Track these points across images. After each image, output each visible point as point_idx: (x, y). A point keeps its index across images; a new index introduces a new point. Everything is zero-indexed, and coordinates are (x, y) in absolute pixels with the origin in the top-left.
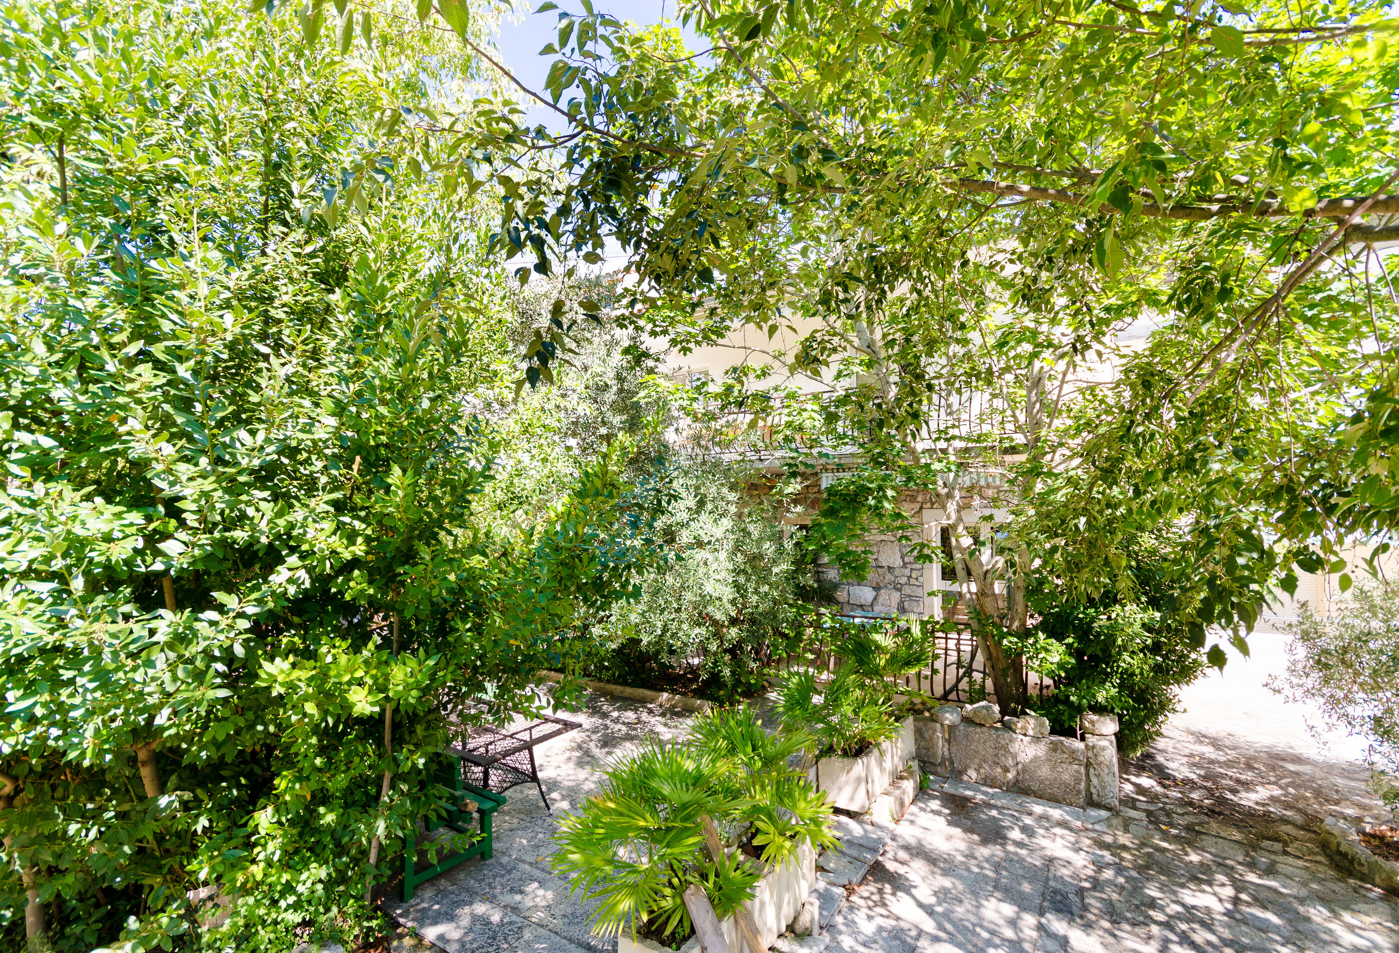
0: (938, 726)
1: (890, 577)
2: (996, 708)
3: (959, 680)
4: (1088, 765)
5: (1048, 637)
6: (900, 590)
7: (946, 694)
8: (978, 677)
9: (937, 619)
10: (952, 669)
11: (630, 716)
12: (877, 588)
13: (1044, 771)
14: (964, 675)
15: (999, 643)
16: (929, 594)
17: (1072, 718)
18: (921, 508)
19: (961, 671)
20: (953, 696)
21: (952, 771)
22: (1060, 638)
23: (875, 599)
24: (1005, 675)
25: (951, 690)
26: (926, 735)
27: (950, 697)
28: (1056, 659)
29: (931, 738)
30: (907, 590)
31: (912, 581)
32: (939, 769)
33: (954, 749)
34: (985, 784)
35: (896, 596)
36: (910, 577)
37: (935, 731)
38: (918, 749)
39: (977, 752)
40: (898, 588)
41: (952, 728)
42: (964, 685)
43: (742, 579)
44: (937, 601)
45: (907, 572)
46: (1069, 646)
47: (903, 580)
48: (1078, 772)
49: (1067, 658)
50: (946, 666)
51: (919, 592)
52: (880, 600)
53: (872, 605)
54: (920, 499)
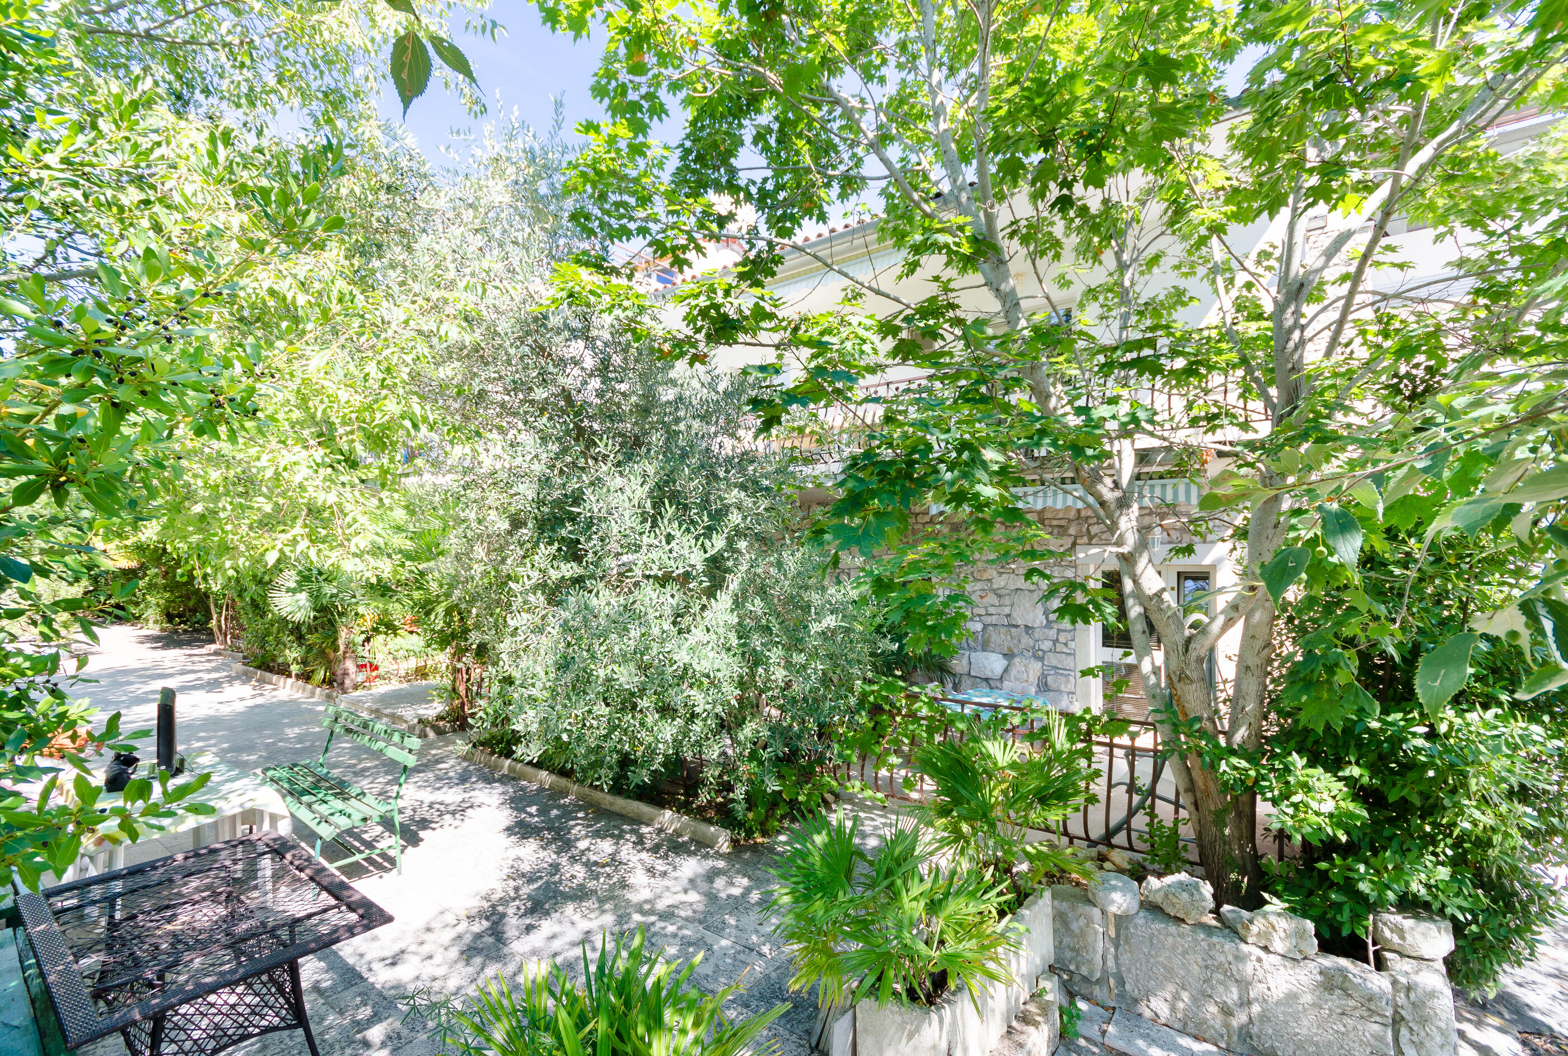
0: (1096, 912)
1: (1026, 641)
2: (1207, 889)
3: (1131, 813)
4: (1397, 1021)
5: (1311, 764)
6: (1041, 659)
7: (1109, 834)
8: (1165, 811)
9: (1096, 711)
10: (1120, 794)
11: (606, 846)
12: (1009, 656)
13: (1306, 1026)
14: (1141, 806)
15: (1213, 767)
16: (1084, 673)
17: (1357, 918)
18: (1074, 544)
19: (1136, 799)
20: (1120, 839)
21: (1122, 996)
22: (1334, 765)
23: (1006, 670)
24: (1219, 821)
25: (1118, 829)
26: (1075, 926)
27: (1117, 840)
28: (1329, 806)
29: (1083, 934)
30: (1052, 659)
31: (1060, 647)
32: (1097, 991)
33: (1125, 958)
34: (1183, 1032)
35: (1035, 668)
36: (1056, 641)
37: (1090, 921)
38: (1058, 947)
39: (1169, 970)
40: (1039, 656)
41: (1122, 921)
42: (1140, 822)
43: (757, 641)
44: (1096, 686)
45: (1052, 633)
46: (1350, 782)
47: (1047, 645)
48: (1381, 1039)
49: (1351, 806)
50: (1110, 786)
51: (1069, 663)
52: (1013, 672)
53: (1001, 679)
54: (1072, 531)
